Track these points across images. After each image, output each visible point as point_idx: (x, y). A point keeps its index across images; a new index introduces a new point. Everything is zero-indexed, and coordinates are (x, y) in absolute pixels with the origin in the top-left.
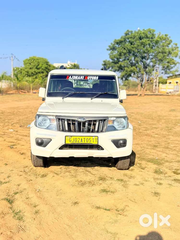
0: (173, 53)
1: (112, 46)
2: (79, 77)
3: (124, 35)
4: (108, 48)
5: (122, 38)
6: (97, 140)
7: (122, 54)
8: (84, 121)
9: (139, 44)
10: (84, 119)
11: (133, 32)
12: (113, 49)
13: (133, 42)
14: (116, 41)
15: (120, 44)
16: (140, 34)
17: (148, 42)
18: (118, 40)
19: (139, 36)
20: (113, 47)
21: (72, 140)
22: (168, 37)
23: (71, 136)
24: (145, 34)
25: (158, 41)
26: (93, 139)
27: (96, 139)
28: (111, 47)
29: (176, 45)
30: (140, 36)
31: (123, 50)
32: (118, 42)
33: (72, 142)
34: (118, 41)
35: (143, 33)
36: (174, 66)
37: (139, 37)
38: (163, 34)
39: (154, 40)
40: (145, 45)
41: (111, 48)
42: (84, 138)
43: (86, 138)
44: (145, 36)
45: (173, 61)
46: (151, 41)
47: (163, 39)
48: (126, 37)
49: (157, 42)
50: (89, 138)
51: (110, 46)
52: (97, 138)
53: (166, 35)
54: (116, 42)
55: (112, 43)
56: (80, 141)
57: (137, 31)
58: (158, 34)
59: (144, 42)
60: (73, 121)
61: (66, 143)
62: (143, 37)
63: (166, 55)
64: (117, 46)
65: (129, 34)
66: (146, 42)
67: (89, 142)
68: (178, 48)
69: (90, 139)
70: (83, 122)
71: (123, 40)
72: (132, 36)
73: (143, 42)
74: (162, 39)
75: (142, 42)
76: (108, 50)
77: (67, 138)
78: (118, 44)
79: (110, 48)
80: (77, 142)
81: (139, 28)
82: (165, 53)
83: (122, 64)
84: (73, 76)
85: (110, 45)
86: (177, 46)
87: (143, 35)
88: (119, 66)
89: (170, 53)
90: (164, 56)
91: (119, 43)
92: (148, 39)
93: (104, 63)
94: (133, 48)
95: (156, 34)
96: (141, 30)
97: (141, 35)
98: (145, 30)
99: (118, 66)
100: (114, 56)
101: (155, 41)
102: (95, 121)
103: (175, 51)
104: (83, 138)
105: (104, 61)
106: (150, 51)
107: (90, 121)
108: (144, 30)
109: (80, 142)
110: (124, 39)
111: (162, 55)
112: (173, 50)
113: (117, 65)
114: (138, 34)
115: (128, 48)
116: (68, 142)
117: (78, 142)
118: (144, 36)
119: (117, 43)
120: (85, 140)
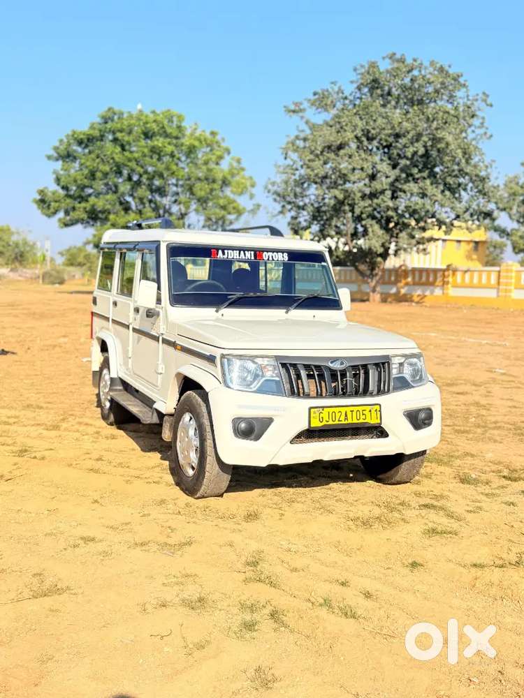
0: (234, 184)
1: (62, 147)
2: (242, 252)
3: (99, 120)
4: (52, 153)
5: (92, 127)
6: (379, 413)
7: (99, 175)
8: (342, 367)
9: (146, 150)
10: (342, 364)
11: (125, 116)
12: (68, 156)
13: (129, 143)
14: (76, 136)
15: (87, 146)
16: (147, 123)
17: (170, 149)
18: (84, 134)
19: (143, 129)
20: (68, 152)
21: (326, 418)
22: (218, 138)
23: (323, 407)
24: (161, 125)
25: (194, 147)
26: (370, 411)
27: (376, 410)
28: (59, 151)
29: (239, 161)
30: (146, 128)
31: (98, 164)
32: (81, 139)
33: (324, 423)
34: (82, 136)
35: (155, 121)
36: (237, 219)
37: (142, 131)
38: (204, 130)
39: (182, 145)
40: (162, 154)
41: (62, 153)
42: (352, 411)
43: (355, 409)
44: (159, 130)
45: (235, 205)
46: (176, 146)
47: (206, 143)
48: (106, 128)
49: (191, 151)
50: (360, 408)
51: (56, 149)
52: (378, 407)
53: (213, 134)
54: (75, 139)
55: (61, 141)
56: (343, 418)
57: (135, 113)
58: (191, 127)
59: (160, 147)
60: (318, 367)
61: (312, 425)
62: (154, 133)
63: (215, 186)
64: (79, 149)
65: (112, 120)
66: (165, 147)
67: (361, 421)
68: (243, 169)
69: (364, 412)
70: (340, 371)
71: (97, 133)
72: (124, 127)
73: (157, 145)
74: (204, 143)
75: (153, 147)
76: (49, 158)
77: (315, 413)
78: (83, 146)
79: (58, 153)
80: (337, 422)
81: (139, 107)
82: (214, 181)
83: (100, 203)
84: (226, 251)
85: (57, 144)
86: (241, 166)
87: (155, 127)
88: (88, 209)
89: (225, 183)
90: (212, 190)
91: (86, 141)
92: (168, 140)
93: (38, 197)
94: (130, 160)
95: (188, 127)
96: (147, 112)
97: (148, 125)
98: (158, 112)
99: (85, 208)
100: (72, 179)
101: (186, 147)
102: (365, 367)
103: (237, 178)
104: (348, 409)
105: (41, 192)
106: (176, 173)
107: (355, 367)
108: (153, 112)
109: (343, 422)
110: (100, 131)
111: (207, 186)
112: (233, 175)
113: (83, 205)
114: (142, 124)
115: (117, 159)
116: (316, 424)
117: (339, 421)
118: (156, 130)
119: (80, 143)
120: (354, 413)
